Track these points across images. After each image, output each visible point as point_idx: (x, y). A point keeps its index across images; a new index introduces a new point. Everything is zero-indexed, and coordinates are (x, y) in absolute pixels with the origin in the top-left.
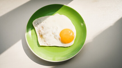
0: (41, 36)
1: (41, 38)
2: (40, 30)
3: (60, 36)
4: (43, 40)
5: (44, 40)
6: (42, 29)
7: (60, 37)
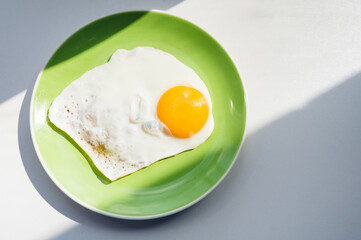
0: (102, 148)
1: (102, 155)
2: (88, 129)
3: (162, 120)
4: (112, 158)
5: (115, 157)
6: (90, 123)
7: (163, 125)
